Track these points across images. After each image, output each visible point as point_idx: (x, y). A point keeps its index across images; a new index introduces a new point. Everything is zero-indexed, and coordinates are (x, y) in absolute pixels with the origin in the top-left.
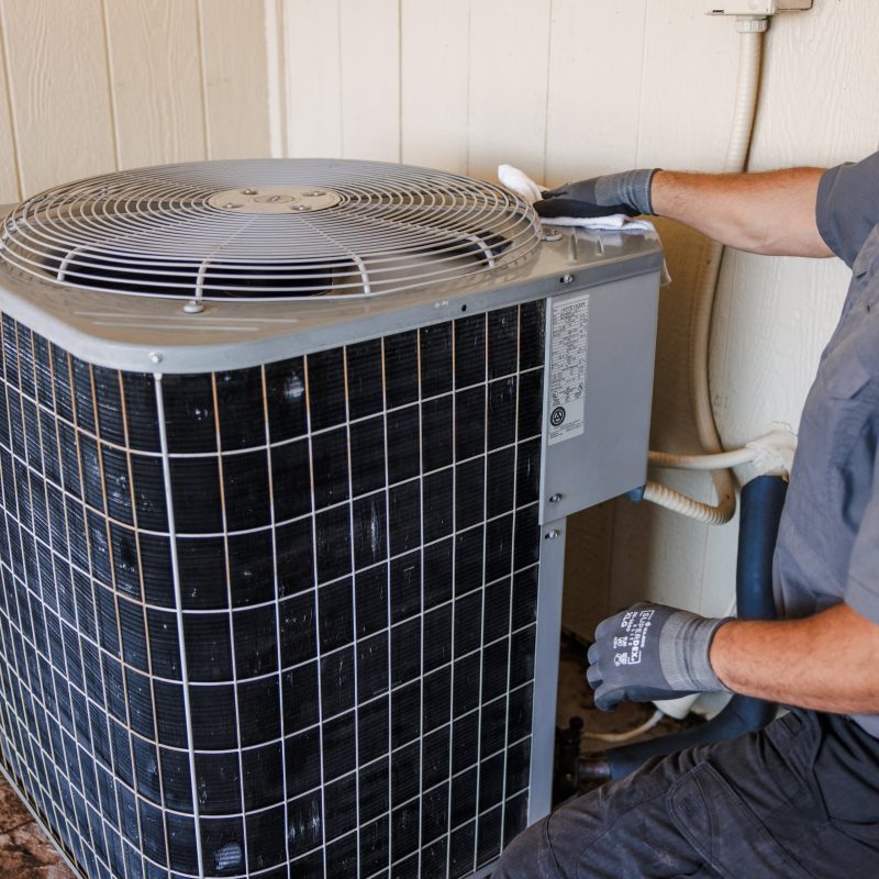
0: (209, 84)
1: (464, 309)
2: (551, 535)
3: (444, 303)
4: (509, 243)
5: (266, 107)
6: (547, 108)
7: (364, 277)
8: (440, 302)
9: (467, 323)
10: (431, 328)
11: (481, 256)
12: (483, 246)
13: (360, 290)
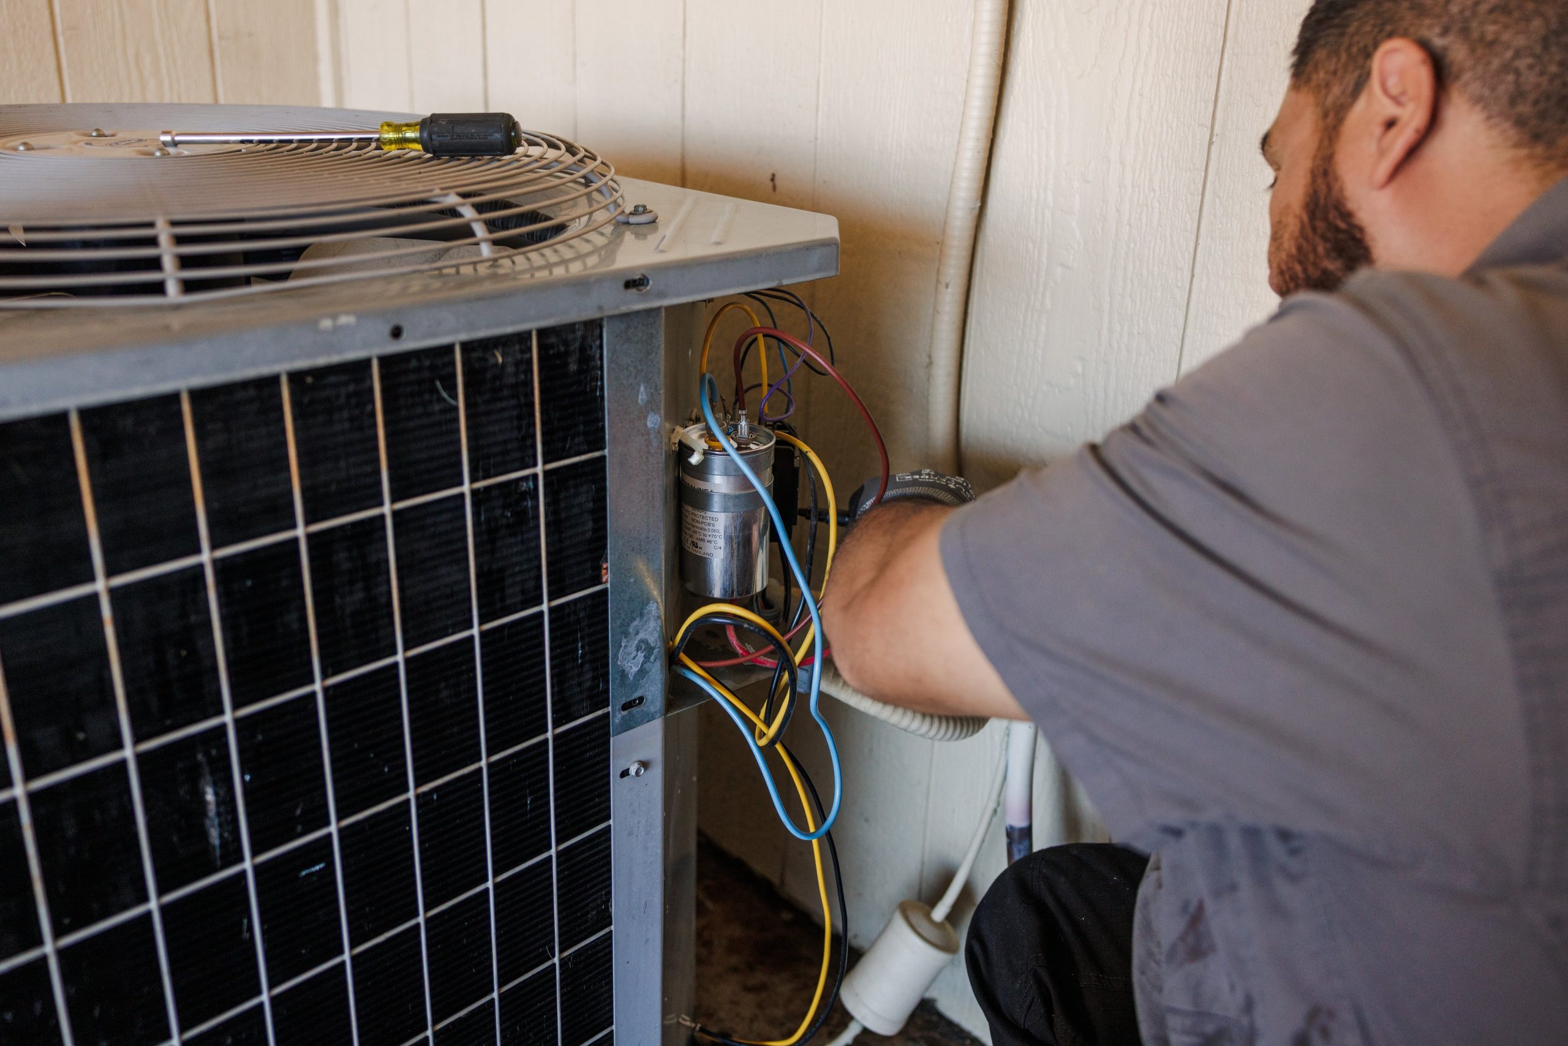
0: (221, 37)
1: (397, 333)
2: (633, 771)
3: (344, 320)
4: (561, 228)
5: (315, 77)
6: (684, 46)
7: (168, 262)
8: (334, 317)
9: (414, 363)
10: (320, 373)
11: (466, 232)
12: (468, 213)
13: (158, 288)
